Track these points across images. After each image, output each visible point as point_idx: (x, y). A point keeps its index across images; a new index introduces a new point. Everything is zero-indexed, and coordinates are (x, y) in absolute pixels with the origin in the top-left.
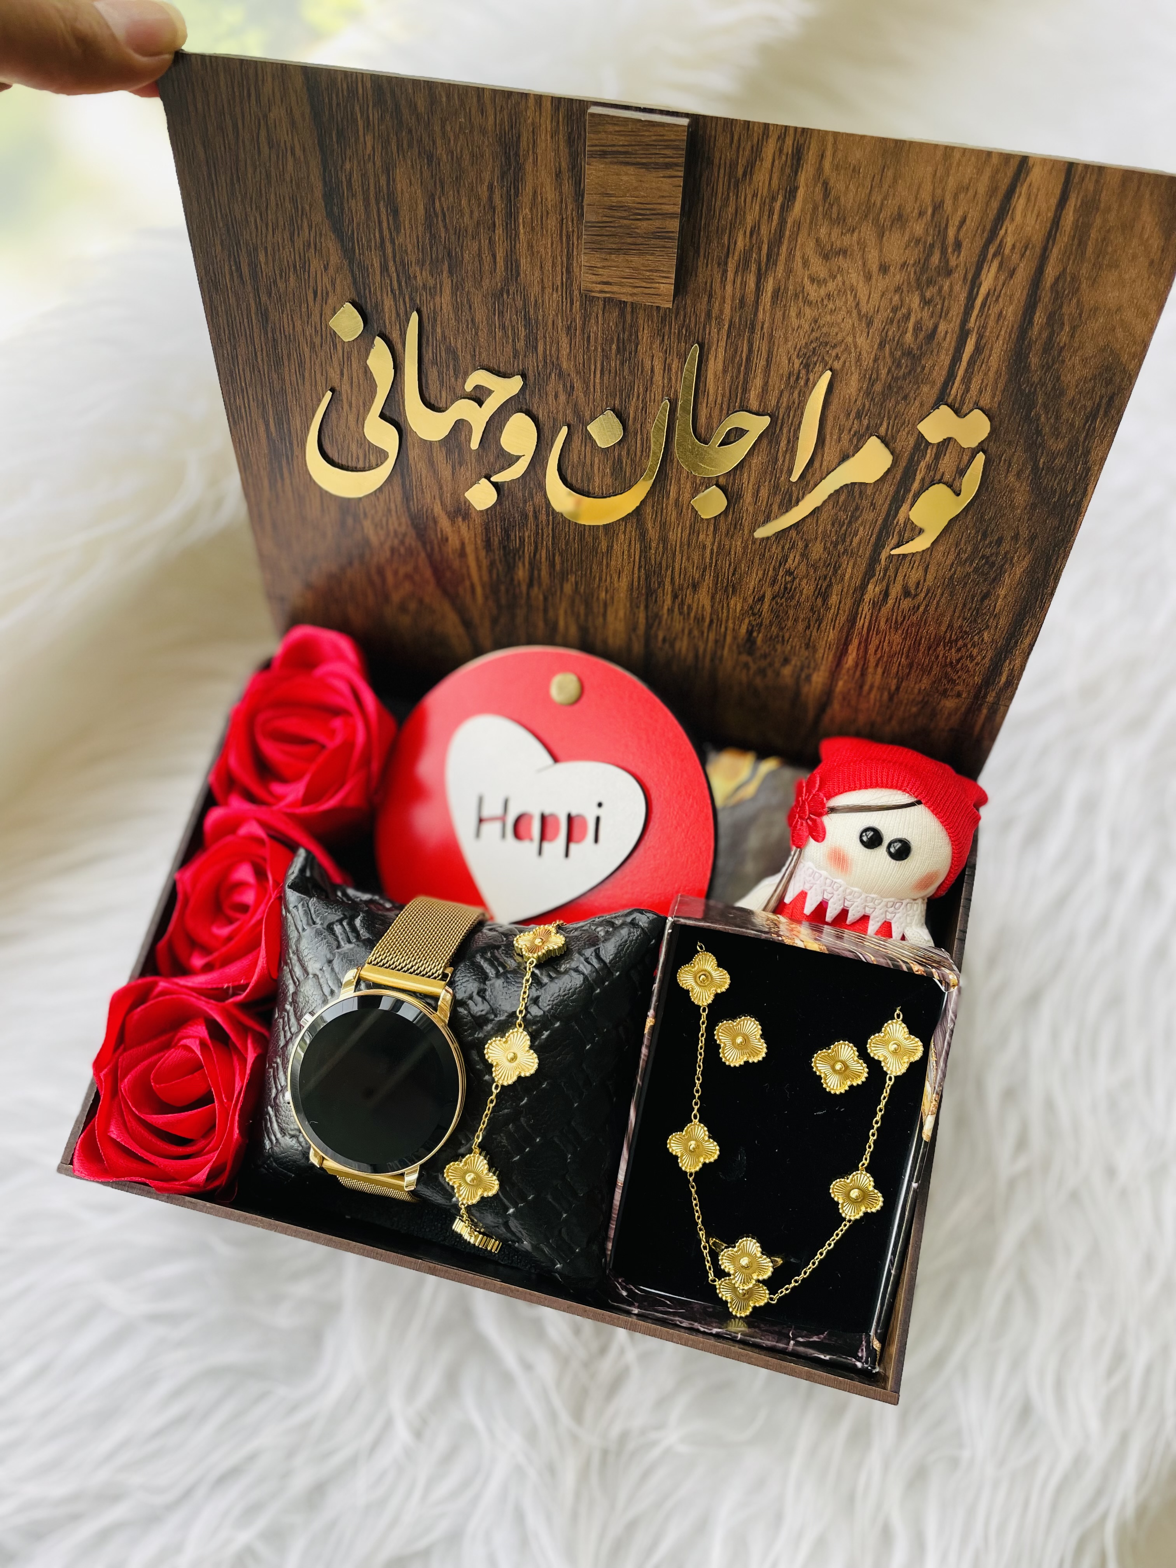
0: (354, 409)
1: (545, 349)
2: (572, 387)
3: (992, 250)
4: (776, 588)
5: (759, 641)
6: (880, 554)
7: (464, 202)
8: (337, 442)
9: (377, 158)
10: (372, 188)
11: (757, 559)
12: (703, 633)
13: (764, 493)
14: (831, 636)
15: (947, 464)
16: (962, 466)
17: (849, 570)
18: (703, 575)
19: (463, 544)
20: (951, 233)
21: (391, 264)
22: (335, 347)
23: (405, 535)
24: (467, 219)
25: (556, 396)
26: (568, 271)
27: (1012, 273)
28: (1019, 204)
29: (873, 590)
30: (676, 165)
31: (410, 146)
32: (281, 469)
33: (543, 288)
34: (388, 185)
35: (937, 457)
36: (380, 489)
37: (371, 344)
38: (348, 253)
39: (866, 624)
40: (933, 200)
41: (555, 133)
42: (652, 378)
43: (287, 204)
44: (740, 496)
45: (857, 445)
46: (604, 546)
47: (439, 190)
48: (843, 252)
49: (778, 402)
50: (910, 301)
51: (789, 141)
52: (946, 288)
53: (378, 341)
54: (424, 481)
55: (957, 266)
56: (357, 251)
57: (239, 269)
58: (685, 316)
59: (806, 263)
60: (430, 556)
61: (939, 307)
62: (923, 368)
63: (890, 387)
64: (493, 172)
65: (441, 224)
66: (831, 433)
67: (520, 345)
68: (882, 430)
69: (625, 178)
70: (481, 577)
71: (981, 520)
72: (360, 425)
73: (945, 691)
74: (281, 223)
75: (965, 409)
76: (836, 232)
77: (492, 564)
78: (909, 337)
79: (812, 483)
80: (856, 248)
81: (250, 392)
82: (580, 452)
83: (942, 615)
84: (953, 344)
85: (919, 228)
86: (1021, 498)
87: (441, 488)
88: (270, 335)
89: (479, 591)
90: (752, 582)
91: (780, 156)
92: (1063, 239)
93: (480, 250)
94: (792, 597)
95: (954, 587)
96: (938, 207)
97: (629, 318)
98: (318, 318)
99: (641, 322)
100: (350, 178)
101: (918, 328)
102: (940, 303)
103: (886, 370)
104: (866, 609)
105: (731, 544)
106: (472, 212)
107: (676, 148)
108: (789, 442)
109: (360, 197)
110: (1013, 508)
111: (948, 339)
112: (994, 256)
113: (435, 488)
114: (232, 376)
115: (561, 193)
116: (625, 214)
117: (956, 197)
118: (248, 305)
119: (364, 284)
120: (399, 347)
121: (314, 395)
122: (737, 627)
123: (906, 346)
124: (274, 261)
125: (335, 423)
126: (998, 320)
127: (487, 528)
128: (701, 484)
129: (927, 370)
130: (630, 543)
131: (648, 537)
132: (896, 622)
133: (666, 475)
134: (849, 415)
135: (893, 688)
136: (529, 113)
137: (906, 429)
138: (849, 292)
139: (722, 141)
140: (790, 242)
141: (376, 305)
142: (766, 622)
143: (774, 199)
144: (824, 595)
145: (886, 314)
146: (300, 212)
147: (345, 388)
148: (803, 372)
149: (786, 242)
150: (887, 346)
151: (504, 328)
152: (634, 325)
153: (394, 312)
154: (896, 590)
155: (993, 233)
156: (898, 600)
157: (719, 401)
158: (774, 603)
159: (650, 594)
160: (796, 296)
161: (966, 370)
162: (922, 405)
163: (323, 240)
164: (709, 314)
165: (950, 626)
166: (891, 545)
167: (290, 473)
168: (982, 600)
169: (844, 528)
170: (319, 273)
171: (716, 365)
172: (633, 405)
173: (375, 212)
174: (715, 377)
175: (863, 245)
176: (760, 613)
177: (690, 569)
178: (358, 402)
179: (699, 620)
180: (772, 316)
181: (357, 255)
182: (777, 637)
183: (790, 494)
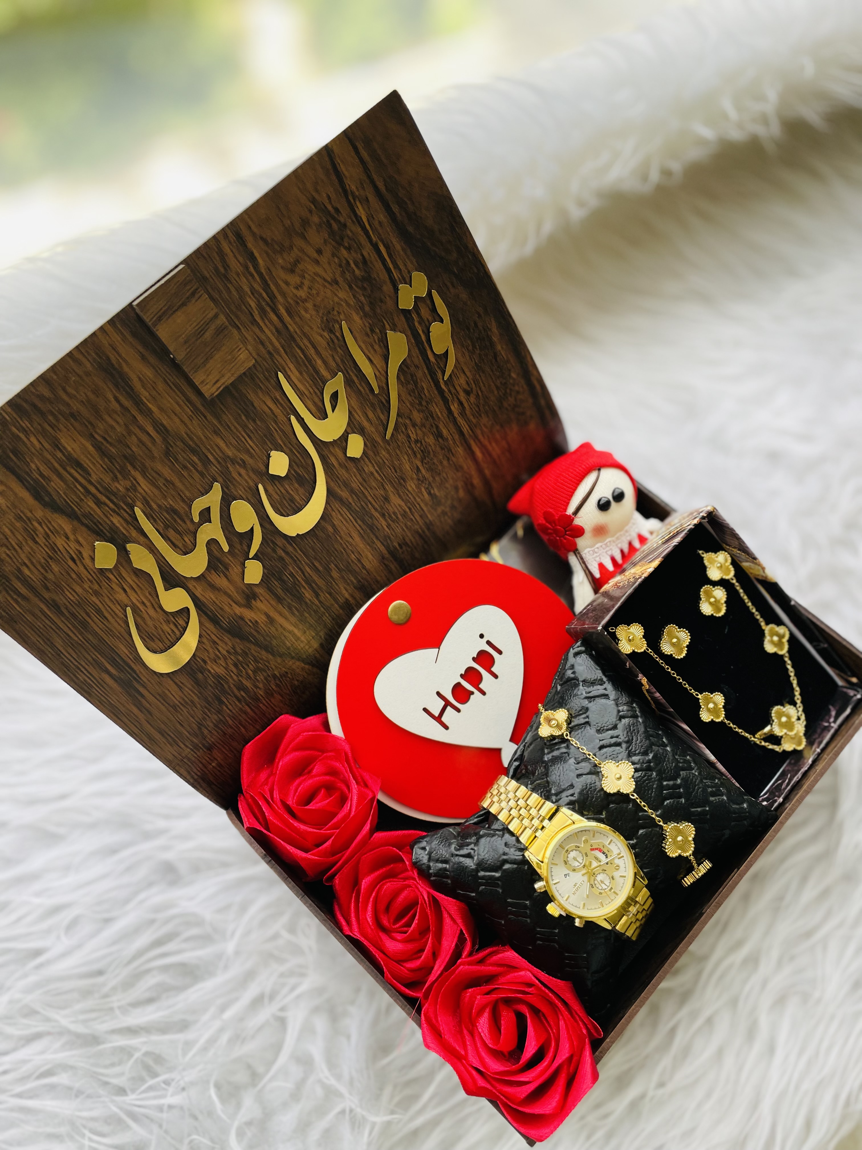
0: (148, 604)
1: (214, 456)
2: (243, 461)
3: (351, 198)
4: (419, 456)
5: (437, 493)
6: (441, 387)
7: (110, 421)
8: (154, 635)
9: (46, 445)
10: (56, 465)
11: (398, 452)
12: (412, 519)
13: (371, 415)
14: (461, 452)
15: (425, 312)
16: (431, 305)
17: (437, 410)
18: (385, 489)
19: (266, 614)
20: (330, 208)
21: (99, 496)
22: (109, 579)
23: (234, 648)
24: (119, 429)
27: (367, 200)
28: (342, 168)
29: (455, 408)
30: (197, 289)
31: (58, 420)
32: (138, 691)
33: (185, 424)
34: (64, 454)
35: (419, 314)
36: (201, 635)
37: (127, 553)
38: (72, 516)
39: (468, 428)
40: (310, 201)
41: (124, 339)
42: (274, 414)
43: (18, 525)
44: (363, 427)
45: (384, 344)
47: (91, 428)
48: (297, 261)
49: (336, 361)
50: (343, 255)
51: (230, 234)
52: (350, 234)
53: (129, 546)
54: (217, 602)
55: (345, 219)
56: (76, 509)
57: (19, 594)
58: (260, 366)
59: (287, 283)
60: (257, 644)
61: (355, 245)
62: (375, 279)
63: (371, 303)
64: (110, 390)
65: (108, 446)
66: (370, 352)
67: (200, 467)
68: (387, 326)
69: (179, 321)
70: (291, 623)
71: (461, 323)
72: (159, 609)
73: (525, 422)
74: (22, 539)
75: (408, 278)
76: (286, 255)
78: (357, 272)
79: (386, 386)
80: (300, 254)
82: (276, 492)
83: (490, 386)
84: (376, 256)
86: (464, 296)
87: (229, 596)
89: (296, 632)
90: (407, 466)
91: (232, 246)
92: (371, 165)
93: (139, 439)
94: (429, 452)
95: (481, 367)
96: (314, 201)
97: (236, 393)
98: (85, 572)
99: (243, 390)
100: (39, 471)
101: (356, 264)
102: (354, 243)
103: (362, 296)
104: (461, 421)
105: (381, 458)
106: (118, 423)
107: (190, 281)
108: (358, 376)
109: (54, 477)
110: (465, 303)
111: (372, 255)
112: (354, 198)
113: (227, 600)
114: (66, 667)
115: (152, 365)
116: (194, 338)
117: (317, 191)
118: (42, 611)
119: (94, 523)
120: (142, 539)
121: (120, 622)
122: (422, 497)
123: (360, 277)
124: (35, 567)
125: (144, 625)
126: (382, 226)
127: (271, 591)
128: (341, 442)
129: (377, 279)
130: (339, 512)
131: (345, 500)
132: (477, 412)
133: (325, 456)
134: (368, 334)
135: (506, 446)
136: (104, 341)
137: (396, 314)
138: (316, 278)
140: (272, 281)
141: (110, 528)
143: (247, 268)
144: (439, 435)
145: (338, 272)
146: (28, 521)
147: (134, 597)
148: (332, 336)
149: (270, 282)
150: (353, 285)
151: (183, 465)
152: (242, 396)
153: (123, 522)
154: (462, 396)
155: (345, 191)
156: (468, 400)
157: (311, 390)
158: (424, 465)
159: (371, 527)
160: (297, 303)
161: (392, 262)
162: (391, 297)
163: (53, 524)
164: (269, 353)
165: (498, 388)
166: (441, 377)
167: (145, 688)
168: (496, 360)
169: (416, 391)
170: (66, 545)
171: (295, 375)
172: (277, 437)
173: (68, 476)
174: (300, 381)
175: (302, 250)
176: (424, 477)
177: (377, 492)
178: (146, 597)
179: (404, 515)
180: (296, 323)
181: (79, 512)
182: (441, 480)
183: (382, 403)
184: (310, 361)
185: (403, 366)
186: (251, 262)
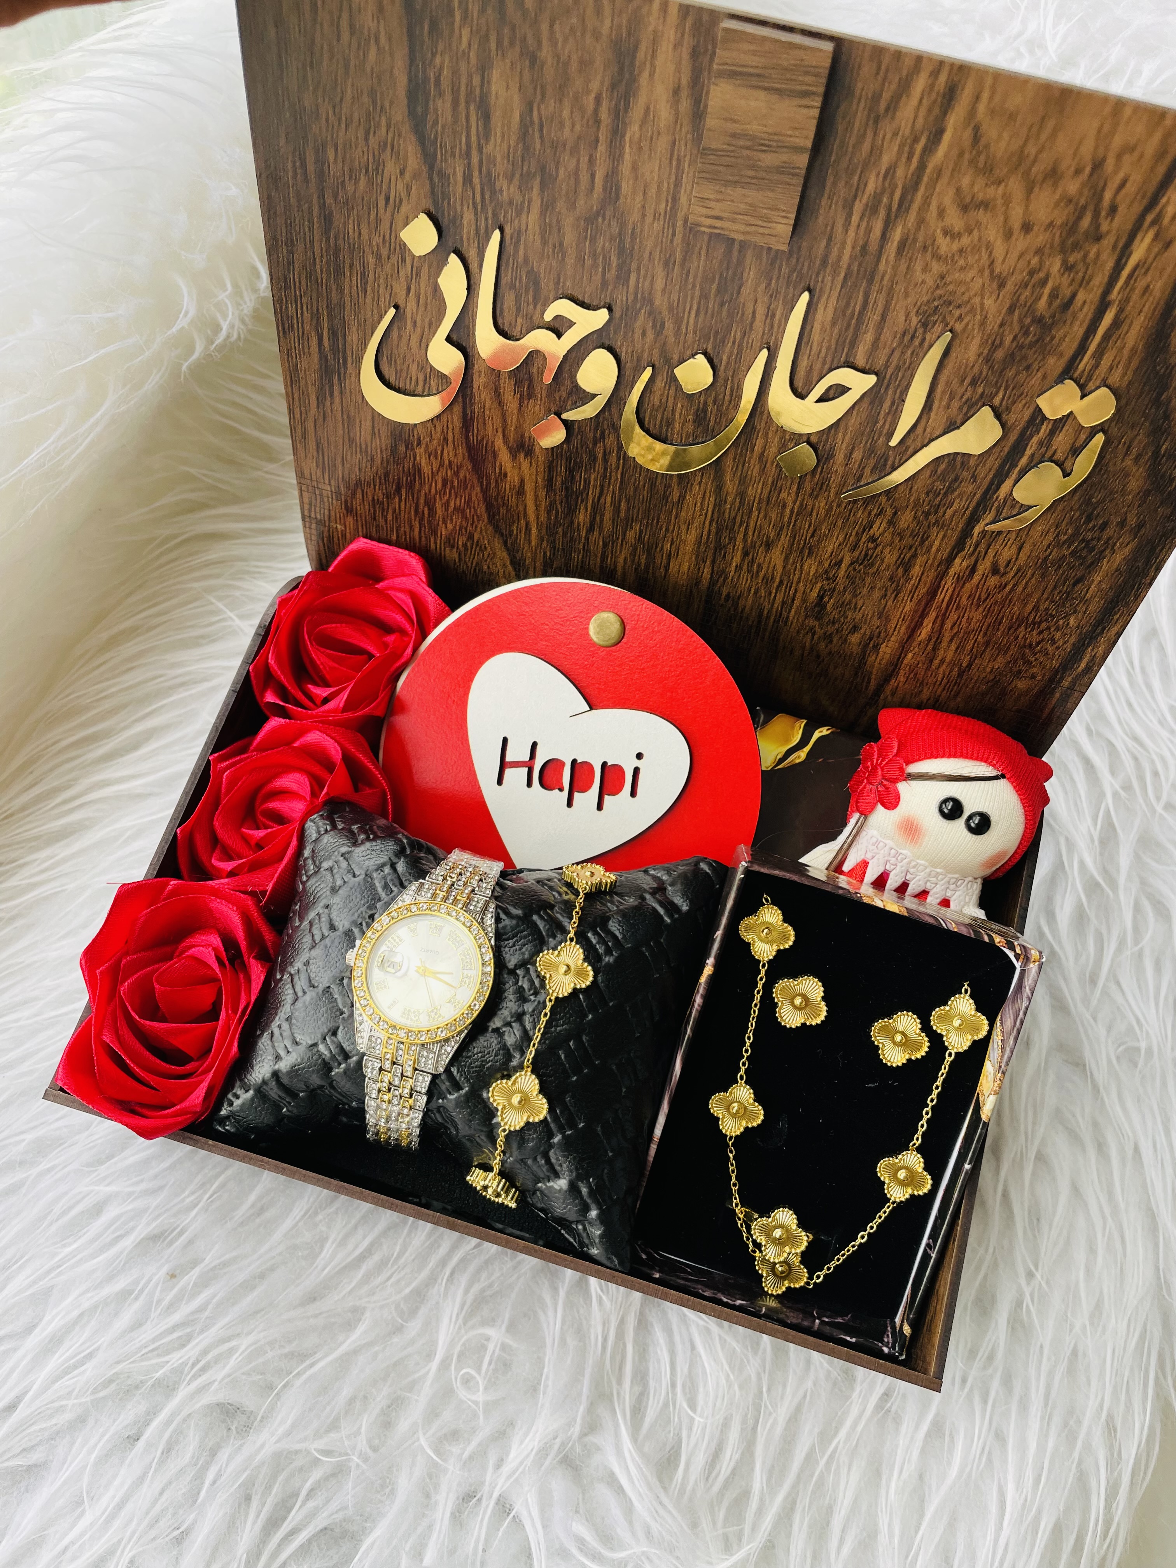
0: (418, 330)
1: (638, 282)
2: (663, 325)
3: (1150, 218)
4: (856, 553)
5: (829, 607)
6: (973, 528)
7: (566, 113)
8: (396, 362)
9: (473, 55)
10: (463, 88)
11: (839, 524)
12: (770, 593)
13: (857, 455)
14: (908, 607)
15: (1062, 442)
16: (1077, 445)
17: (937, 543)
18: (779, 534)
19: (522, 481)
20: (1108, 196)
21: (476, 174)
22: (404, 260)
23: (459, 467)
24: (567, 131)
25: (644, 334)
26: (675, 199)
27: (1167, 246)
29: (959, 565)
30: (814, 94)
31: (512, 44)
32: (331, 387)
33: (644, 216)
34: (482, 86)
35: (1052, 433)
36: (438, 417)
37: (445, 262)
38: (429, 159)
39: (947, 599)
40: (1093, 158)
41: (678, 47)
42: (752, 323)
43: (365, 99)
44: (830, 456)
45: (966, 414)
46: (675, 496)
47: (539, 97)
48: (985, 205)
49: (888, 360)
50: (1050, 266)
51: (943, 78)
52: (1092, 255)
53: (453, 258)
54: (487, 412)
55: (1108, 232)
56: (439, 157)
57: (304, 165)
58: (798, 261)
59: (941, 214)
60: (485, 492)
61: (1081, 274)
62: (1053, 338)
63: (1012, 355)
64: (602, 83)
65: (537, 134)
66: (941, 399)
67: (611, 275)
68: (997, 401)
69: (753, 104)
70: (538, 518)
71: (1088, 502)
72: (423, 346)
73: (1020, 672)
74: (356, 116)
75: (1091, 386)
76: (980, 182)
77: (552, 504)
78: (1043, 303)
79: (910, 451)
80: (1000, 201)
81: (304, 300)
82: (662, 395)
83: (1030, 596)
84: (1090, 316)
85: (1072, 187)
86: (1134, 484)
87: (505, 421)
88: (332, 241)
89: (534, 531)
90: (830, 546)
91: (930, 93)
93: (577, 169)
94: (873, 564)
95: (1047, 568)
96: (1098, 165)
97: (735, 254)
98: (388, 227)
99: (748, 262)
100: (440, 75)
101: (1053, 296)
102: (1083, 270)
103: (1011, 337)
104: (949, 583)
105: (814, 505)
106: (573, 126)
107: (817, 75)
108: (893, 403)
109: (448, 97)
110: (1124, 492)
111: (1085, 310)
112: (1153, 223)
113: (498, 422)
114: (286, 282)
115: (677, 113)
116: (748, 143)
117: (1119, 157)
118: (310, 208)
119: (443, 193)
120: (474, 266)
121: (375, 311)
122: (807, 590)
123: (1038, 313)
124: (344, 160)
125: (395, 343)
126: (1144, 294)
127: (550, 467)
128: (791, 440)
129: (1056, 341)
130: (704, 495)
131: (725, 490)
132: (979, 598)
133: (754, 428)
134: (963, 381)
135: (965, 664)
136: (652, 19)
137: (1024, 402)
138: (984, 250)
139: (867, 70)
140: (926, 189)
141: (455, 218)
142: (840, 587)
143: (916, 140)
144: (906, 565)
145: (1020, 277)
146: (378, 109)
147: (410, 307)
148: (920, 332)
149: (922, 189)
150: (1017, 311)
151: (595, 255)
152: (740, 262)
153: (473, 227)
154: (984, 566)
155: (1155, 200)
156: (984, 577)
157: (822, 354)
158: (851, 569)
159: (719, 548)
160: (925, 248)
161: (1099, 345)
162: (1044, 377)
163: (401, 142)
164: (824, 262)
165: (1036, 608)
166: (988, 520)
167: (341, 393)
168: (1074, 585)
169: (939, 498)
170: (393, 178)
171: (823, 315)
172: (727, 350)
173: (464, 115)
174: (823, 329)
175: (1007, 201)
176: (835, 578)
177: (766, 527)
178: (423, 321)
179: (768, 580)
180: (895, 269)
181: (439, 161)
182: (850, 603)
183: (886, 460)
184: (859, 322)
185: (959, 457)
186: (928, 139)
